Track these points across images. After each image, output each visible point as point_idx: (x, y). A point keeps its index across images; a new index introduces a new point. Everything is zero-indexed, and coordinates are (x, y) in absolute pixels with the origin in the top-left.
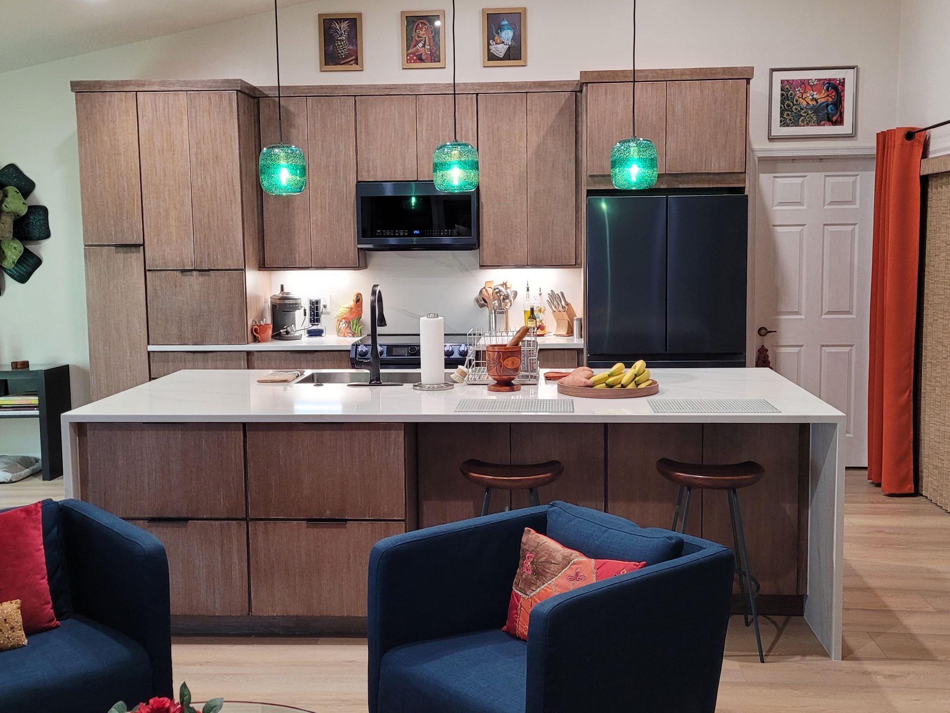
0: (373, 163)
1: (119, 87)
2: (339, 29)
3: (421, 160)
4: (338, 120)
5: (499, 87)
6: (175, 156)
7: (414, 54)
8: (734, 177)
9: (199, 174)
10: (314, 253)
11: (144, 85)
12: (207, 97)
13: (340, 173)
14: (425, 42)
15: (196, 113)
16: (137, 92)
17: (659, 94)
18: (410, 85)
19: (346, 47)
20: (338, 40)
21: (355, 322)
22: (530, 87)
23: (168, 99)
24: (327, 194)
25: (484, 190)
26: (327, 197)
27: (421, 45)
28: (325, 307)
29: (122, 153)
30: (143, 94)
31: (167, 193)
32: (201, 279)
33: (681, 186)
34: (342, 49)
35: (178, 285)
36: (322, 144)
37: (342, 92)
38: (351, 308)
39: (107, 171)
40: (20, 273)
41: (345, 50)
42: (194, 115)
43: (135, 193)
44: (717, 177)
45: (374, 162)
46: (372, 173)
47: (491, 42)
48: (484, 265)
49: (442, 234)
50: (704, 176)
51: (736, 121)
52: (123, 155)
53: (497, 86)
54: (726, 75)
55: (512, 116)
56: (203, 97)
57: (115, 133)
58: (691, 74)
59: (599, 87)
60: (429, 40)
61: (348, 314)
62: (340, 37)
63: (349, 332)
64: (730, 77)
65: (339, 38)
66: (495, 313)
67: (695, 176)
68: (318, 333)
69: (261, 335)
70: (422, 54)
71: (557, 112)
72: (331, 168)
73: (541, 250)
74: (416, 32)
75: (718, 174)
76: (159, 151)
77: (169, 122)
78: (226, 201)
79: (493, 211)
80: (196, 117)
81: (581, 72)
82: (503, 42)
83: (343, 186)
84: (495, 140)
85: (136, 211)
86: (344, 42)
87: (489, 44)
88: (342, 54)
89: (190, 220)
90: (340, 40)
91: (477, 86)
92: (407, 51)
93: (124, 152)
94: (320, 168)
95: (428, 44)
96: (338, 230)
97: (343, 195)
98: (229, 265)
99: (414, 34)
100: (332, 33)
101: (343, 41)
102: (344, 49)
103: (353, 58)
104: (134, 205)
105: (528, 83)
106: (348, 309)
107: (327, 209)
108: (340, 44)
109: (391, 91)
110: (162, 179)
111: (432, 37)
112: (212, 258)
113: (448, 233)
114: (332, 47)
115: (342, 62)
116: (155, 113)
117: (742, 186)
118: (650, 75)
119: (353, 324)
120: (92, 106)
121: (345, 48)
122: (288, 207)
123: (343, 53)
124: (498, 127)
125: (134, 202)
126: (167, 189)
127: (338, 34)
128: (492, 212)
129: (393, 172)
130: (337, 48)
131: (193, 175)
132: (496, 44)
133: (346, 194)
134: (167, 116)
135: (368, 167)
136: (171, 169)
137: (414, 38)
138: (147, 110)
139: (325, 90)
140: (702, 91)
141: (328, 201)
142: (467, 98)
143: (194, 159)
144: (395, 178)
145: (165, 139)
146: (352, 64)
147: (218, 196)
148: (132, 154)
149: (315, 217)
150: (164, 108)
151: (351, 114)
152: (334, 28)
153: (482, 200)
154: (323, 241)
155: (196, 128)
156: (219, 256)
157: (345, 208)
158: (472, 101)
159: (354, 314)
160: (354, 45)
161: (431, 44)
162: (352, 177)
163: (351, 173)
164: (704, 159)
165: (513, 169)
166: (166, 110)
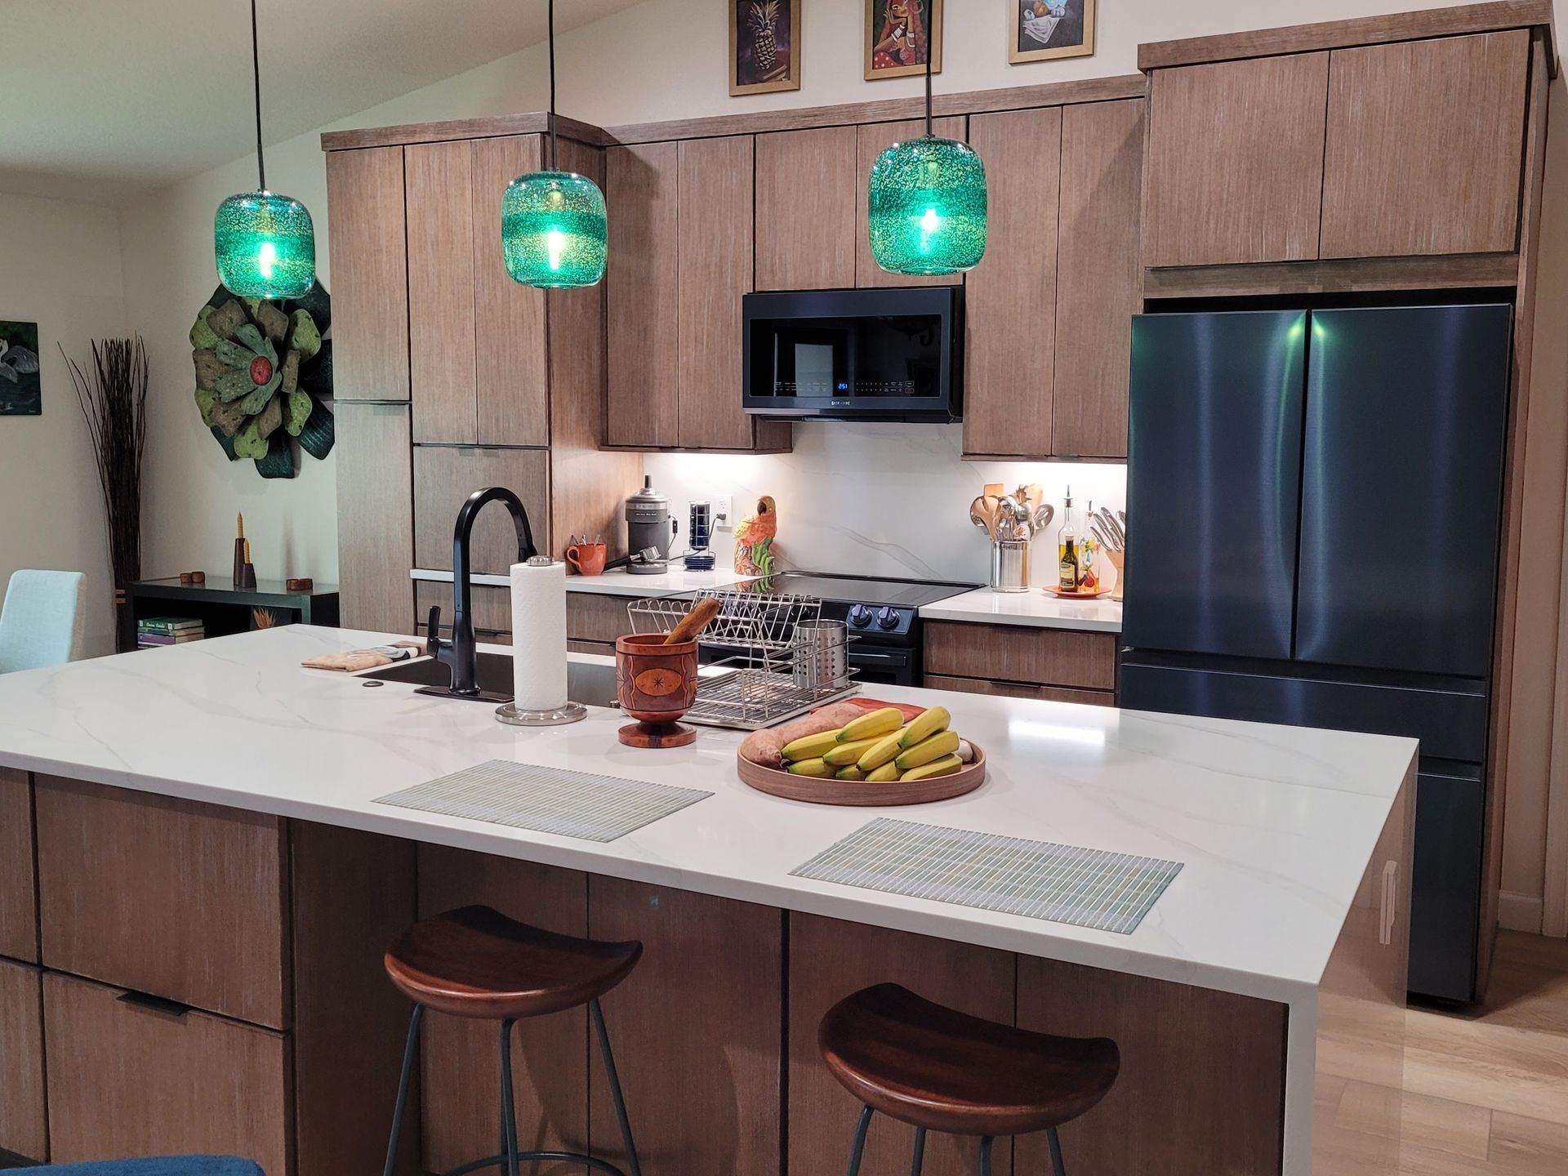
0: (780, 258)
1: (383, 138)
2: (762, 17)
3: (862, 250)
4: (726, 181)
5: (1009, 98)
6: (454, 252)
7: (885, 51)
8: (1489, 264)
9: (486, 282)
10: (683, 422)
11: (414, 132)
12: (499, 146)
13: (727, 277)
14: (906, 26)
15: (483, 176)
16: (404, 145)
17: (1310, 82)
18: (848, 106)
19: (772, 49)
20: (759, 37)
21: (760, 548)
22: (1070, 93)
23: (446, 155)
24: (706, 317)
25: (975, 304)
26: (705, 321)
27: (898, 32)
28: (722, 517)
29: (384, 249)
30: (413, 148)
31: (442, 314)
32: (486, 461)
33: (1356, 288)
34: (765, 53)
35: (455, 470)
36: (700, 226)
37: (734, 129)
38: (753, 524)
39: (364, 279)
40: (316, 444)
41: (771, 54)
42: (479, 179)
43: (400, 315)
44: (1445, 266)
45: (783, 257)
46: (779, 276)
47: (1026, 13)
48: (970, 452)
49: (886, 390)
50: (1412, 264)
51: (1496, 132)
52: (384, 253)
53: (1006, 96)
54: (1476, 23)
55: (1032, 157)
56: (493, 147)
57: (376, 216)
58: (1391, 29)
59: (1175, 77)
60: (914, 22)
61: (748, 533)
62: (763, 31)
63: (748, 565)
64: (1487, 27)
65: (762, 34)
66: (1000, 547)
67: (1391, 265)
68: (706, 564)
69: (585, 563)
70: (899, 50)
71: (1122, 142)
72: (713, 268)
73: (1079, 425)
74: (891, 8)
75: (1449, 257)
76: (432, 245)
77: (447, 194)
78: (523, 328)
79: (990, 347)
80: (483, 185)
81: (1140, 46)
82: (1049, 13)
83: (731, 300)
84: (997, 206)
85: (400, 345)
86: (770, 39)
87: (1021, 18)
88: (766, 63)
89: (472, 360)
90: (763, 37)
91: (968, 98)
92: (874, 48)
93: (387, 247)
94: (696, 269)
95: (912, 31)
96: (720, 381)
97: (731, 316)
98: (525, 441)
99: (888, 14)
100: (751, 24)
101: (768, 38)
102: (768, 53)
103: (784, 67)
104: (398, 335)
105: (1067, 86)
106: (750, 525)
107: (705, 343)
108: (762, 44)
109: (815, 120)
110: (436, 290)
111: (918, 16)
112: (501, 426)
113: (898, 390)
114: (750, 51)
115: (765, 77)
116: (427, 178)
117: (1509, 283)
118: (1294, 38)
119: (756, 552)
120: (346, 174)
121: (771, 51)
122: (645, 340)
123: (766, 59)
124: (1005, 179)
125: (398, 330)
126: (442, 308)
127: (761, 26)
128: (987, 348)
129: (813, 273)
130: (757, 53)
131: (478, 283)
132: (1036, 16)
133: (736, 314)
134: (443, 184)
135: (773, 265)
136: (448, 274)
137: (887, 22)
138: (417, 176)
139: (708, 127)
140: (1414, 66)
141: (706, 328)
142: (948, 125)
143: (479, 256)
144: (816, 284)
145: (440, 223)
146: (781, 80)
147: (512, 319)
148: (397, 251)
149: (685, 358)
150: (440, 171)
151: (747, 168)
152: (755, 15)
153: (969, 326)
154: (697, 401)
155: (484, 202)
156: (511, 425)
157: (734, 341)
158: (957, 130)
159: (758, 534)
160: (786, 44)
161: (918, 30)
162: (746, 285)
163: (745, 277)
164: (1413, 223)
165: (1029, 263)
166: (443, 174)
